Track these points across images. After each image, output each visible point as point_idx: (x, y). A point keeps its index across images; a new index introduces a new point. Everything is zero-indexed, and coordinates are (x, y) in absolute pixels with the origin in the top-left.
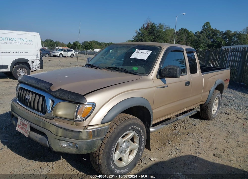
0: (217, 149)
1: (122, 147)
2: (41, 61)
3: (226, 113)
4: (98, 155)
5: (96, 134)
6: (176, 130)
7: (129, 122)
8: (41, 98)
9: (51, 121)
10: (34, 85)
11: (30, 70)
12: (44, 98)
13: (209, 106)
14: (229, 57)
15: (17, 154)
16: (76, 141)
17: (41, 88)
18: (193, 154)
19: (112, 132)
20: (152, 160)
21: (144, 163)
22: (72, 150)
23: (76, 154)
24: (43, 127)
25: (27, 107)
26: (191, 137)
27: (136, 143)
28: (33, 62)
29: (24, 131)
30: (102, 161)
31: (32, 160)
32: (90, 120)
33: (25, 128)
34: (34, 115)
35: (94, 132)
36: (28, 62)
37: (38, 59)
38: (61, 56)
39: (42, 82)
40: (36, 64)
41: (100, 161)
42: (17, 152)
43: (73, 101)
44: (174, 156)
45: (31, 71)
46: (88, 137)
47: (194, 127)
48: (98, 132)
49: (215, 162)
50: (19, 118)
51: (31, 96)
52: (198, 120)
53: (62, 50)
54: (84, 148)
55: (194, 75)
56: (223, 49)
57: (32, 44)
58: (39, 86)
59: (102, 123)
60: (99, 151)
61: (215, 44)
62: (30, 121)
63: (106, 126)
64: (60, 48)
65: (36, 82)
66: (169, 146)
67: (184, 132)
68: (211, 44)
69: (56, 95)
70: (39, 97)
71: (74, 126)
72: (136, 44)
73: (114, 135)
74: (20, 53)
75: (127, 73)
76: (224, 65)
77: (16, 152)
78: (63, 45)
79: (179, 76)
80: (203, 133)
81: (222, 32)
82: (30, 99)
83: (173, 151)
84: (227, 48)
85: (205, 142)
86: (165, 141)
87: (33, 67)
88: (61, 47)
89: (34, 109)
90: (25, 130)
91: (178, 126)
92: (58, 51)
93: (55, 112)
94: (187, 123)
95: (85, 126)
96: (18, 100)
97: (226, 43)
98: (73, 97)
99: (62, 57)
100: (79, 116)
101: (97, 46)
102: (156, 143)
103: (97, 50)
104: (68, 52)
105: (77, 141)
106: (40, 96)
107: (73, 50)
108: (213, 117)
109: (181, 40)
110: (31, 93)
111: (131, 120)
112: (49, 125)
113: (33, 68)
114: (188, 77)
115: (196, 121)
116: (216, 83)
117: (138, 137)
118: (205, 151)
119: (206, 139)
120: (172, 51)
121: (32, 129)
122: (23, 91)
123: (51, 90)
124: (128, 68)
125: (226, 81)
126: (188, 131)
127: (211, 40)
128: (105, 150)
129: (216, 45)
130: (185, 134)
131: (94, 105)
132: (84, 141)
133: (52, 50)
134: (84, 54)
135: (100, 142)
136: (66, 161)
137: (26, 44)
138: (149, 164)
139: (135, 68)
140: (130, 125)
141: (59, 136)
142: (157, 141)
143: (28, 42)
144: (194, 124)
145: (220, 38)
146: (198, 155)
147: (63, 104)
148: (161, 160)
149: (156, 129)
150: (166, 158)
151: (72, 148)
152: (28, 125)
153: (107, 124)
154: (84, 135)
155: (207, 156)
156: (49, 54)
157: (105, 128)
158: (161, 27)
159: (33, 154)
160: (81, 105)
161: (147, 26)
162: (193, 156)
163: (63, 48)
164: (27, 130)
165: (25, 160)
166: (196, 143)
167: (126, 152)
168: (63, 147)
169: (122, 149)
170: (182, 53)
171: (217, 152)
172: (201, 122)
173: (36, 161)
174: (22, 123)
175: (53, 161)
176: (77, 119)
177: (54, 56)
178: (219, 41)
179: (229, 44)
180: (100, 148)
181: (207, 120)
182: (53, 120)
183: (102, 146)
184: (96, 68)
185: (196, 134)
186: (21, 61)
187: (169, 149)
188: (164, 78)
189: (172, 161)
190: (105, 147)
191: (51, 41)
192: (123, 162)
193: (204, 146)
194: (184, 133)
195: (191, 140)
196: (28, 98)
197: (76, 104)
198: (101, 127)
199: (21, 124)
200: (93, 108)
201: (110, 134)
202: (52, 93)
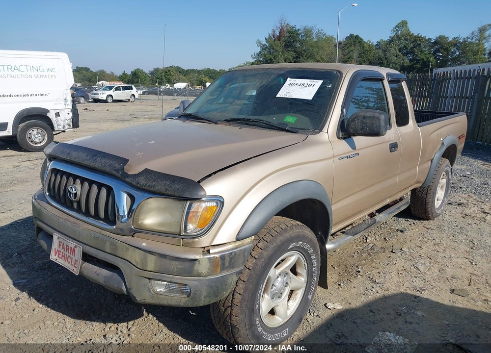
0: (455, 278)
1: (275, 286)
2: (75, 111)
3: (460, 204)
4: (231, 306)
5: (227, 264)
6: (367, 244)
7: (290, 234)
8: (104, 192)
9: (129, 239)
10: (85, 163)
11: (54, 130)
12: (110, 190)
13: (429, 192)
14: (451, 89)
15: (51, 308)
16: (186, 280)
17: (103, 169)
18: (409, 291)
19: (256, 257)
20: (330, 309)
21: (315, 314)
22: (179, 300)
23: (186, 306)
24: (112, 252)
25: (70, 210)
26: (399, 257)
27: (300, 275)
28: (58, 114)
29: (69, 263)
30: (238, 318)
31: (84, 319)
32: (214, 234)
33: (71, 256)
34: (88, 228)
35: (223, 258)
36: (48, 115)
37: (67, 107)
38: (110, 100)
39: (104, 157)
40: (63, 119)
41: (234, 318)
42: (50, 305)
43: (176, 194)
44: (372, 296)
45: (54, 133)
46: (212, 271)
47: (401, 235)
48: (231, 259)
49: (455, 305)
50: (56, 236)
51: (78, 186)
52: (408, 221)
53: (110, 88)
54: (204, 294)
55: (403, 129)
56: (438, 73)
57: (53, 77)
58: (97, 165)
59: (237, 240)
60: (233, 298)
61: (416, 64)
62: (81, 240)
63: (247, 244)
64: (107, 84)
65: (89, 157)
66: (359, 277)
67: (383, 246)
68: (409, 64)
69: (138, 183)
70: (99, 190)
71: (181, 248)
72: (285, 68)
73: (261, 262)
74: (31, 95)
75: (274, 129)
76: (441, 105)
77: (47, 305)
78: (111, 78)
79: (384, 132)
80: (421, 247)
81: (430, 39)
82: (79, 193)
83: (369, 287)
84: (447, 72)
85: (428, 264)
86: (348, 267)
87: (58, 125)
88: (108, 81)
89: (87, 213)
90: (70, 260)
91: (370, 234)
92: (103, 90)
93: (138, 220)
94: (386, 227)
95: (204, 247)
96: (50, 195)
97: (439, 61)
98: (176, 186)
99: (113, 102)
100: (191, 227)
101: (181, 76)
102: (332, 273)
103: (181, 85)
104: (123, 91)
105: (189, 280)
106: (100, 186)
107: (133, 87)
108: (437, 213)
109: (349, 58)
110: (78, 181)
111: (293, 229)
112: (127, 248)
113: (59, 127)
114: (394, 133)
115: (403, 223)
116: (443, 144)
117: (306, 263)
118: (433, 284)
119: (429, 260)
120: (363, 80)
121: (86, 257)
122: (59, 177)
123: (126, 172)
124: (274, 119)
125: (459, 138)
126: (391, 245)
127: (409, 57)
128: (245, 294)
129: (419, 66)
130: (387, 251)
131: (220, 201)
132: (204, 278)
133: (91, 88)
134: (156, 94)
135: (235, 278)
136: (155, 318)
137: (42, 76)
138: (326, 315)
139: (290, 119)
140: (291, 240)
141: (149, 270)
142: (334, 268)
143: (46, 73)
144: (400, 229)
145: (425, 51)
146: (421, 293)
147: (154, 203)
148: (347, 307)
149: (337, 244)
150: (357, 303)
151: (178, 295)
152: (76, 250)
153: (248, 240)
154: (203, 267)
155: (438, 295)
156: (86, 98)
157: (245, 250)
158: (308, 32)
159: (84, 307)
160: (194, 202)
161: (280, 33)
162: (412, 295)
163: (112, 83)
164: (76, 261)
165: (69, 321)
166: (412, 268)
167: (281, 296)
168: (158, 294)
169: (275, 290)
170: (381, 82)
171: (456, 284)
172: (414, 223)
173: (93, 322)
174: (63, 244)
175: (128, 321)
176: (187, 233)
177: (97, 101)
178: (423, 59)
179: (443, 64)
180: (235, 290)
181: (424, 220)
182: (133, 236)
183: (237, 288)
184: (204, 121)
185: (409, 249)
186: (35, 114)
187: (359, 283)
188: (350, 137)
189: (370, 308)
190: (246, 289)
191: (87, 69)
192: (277, 317)
193: (428, 272)
194: (384, 249)
195: (400, 263)
196: (74, 192)
197: (182, 202)
198: (236, 248)
199: (61, 247)
200: (218, 208)
201: (254, 260)
202: (128, 180)
